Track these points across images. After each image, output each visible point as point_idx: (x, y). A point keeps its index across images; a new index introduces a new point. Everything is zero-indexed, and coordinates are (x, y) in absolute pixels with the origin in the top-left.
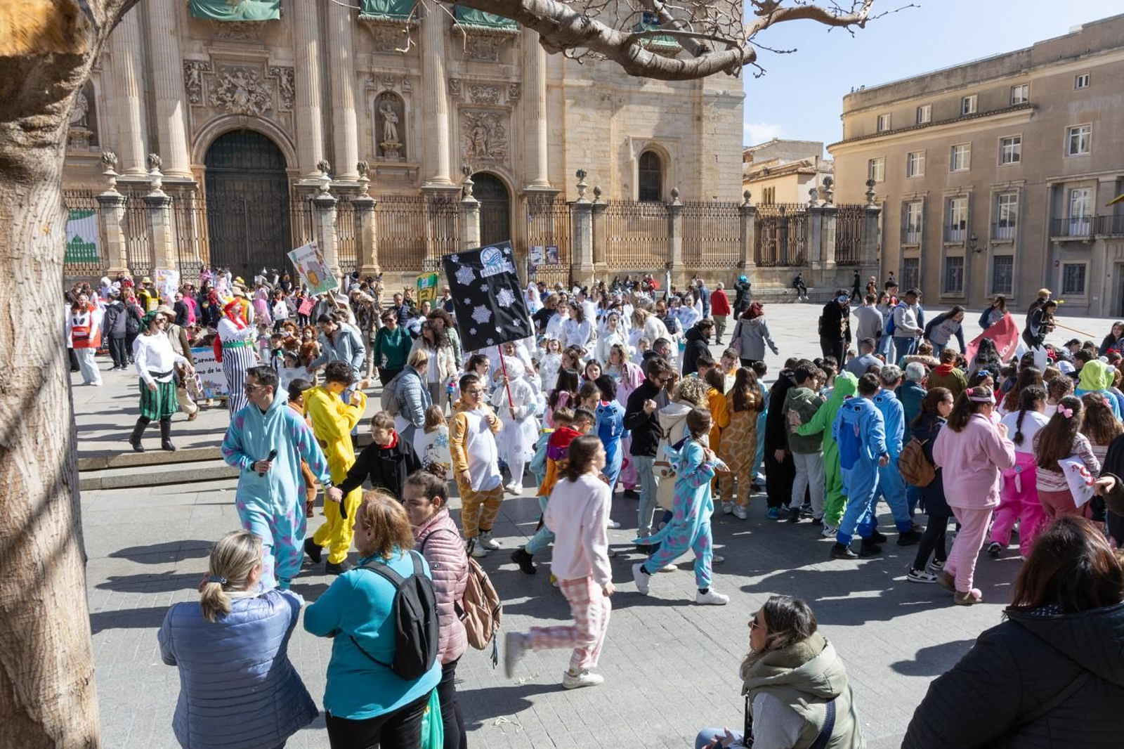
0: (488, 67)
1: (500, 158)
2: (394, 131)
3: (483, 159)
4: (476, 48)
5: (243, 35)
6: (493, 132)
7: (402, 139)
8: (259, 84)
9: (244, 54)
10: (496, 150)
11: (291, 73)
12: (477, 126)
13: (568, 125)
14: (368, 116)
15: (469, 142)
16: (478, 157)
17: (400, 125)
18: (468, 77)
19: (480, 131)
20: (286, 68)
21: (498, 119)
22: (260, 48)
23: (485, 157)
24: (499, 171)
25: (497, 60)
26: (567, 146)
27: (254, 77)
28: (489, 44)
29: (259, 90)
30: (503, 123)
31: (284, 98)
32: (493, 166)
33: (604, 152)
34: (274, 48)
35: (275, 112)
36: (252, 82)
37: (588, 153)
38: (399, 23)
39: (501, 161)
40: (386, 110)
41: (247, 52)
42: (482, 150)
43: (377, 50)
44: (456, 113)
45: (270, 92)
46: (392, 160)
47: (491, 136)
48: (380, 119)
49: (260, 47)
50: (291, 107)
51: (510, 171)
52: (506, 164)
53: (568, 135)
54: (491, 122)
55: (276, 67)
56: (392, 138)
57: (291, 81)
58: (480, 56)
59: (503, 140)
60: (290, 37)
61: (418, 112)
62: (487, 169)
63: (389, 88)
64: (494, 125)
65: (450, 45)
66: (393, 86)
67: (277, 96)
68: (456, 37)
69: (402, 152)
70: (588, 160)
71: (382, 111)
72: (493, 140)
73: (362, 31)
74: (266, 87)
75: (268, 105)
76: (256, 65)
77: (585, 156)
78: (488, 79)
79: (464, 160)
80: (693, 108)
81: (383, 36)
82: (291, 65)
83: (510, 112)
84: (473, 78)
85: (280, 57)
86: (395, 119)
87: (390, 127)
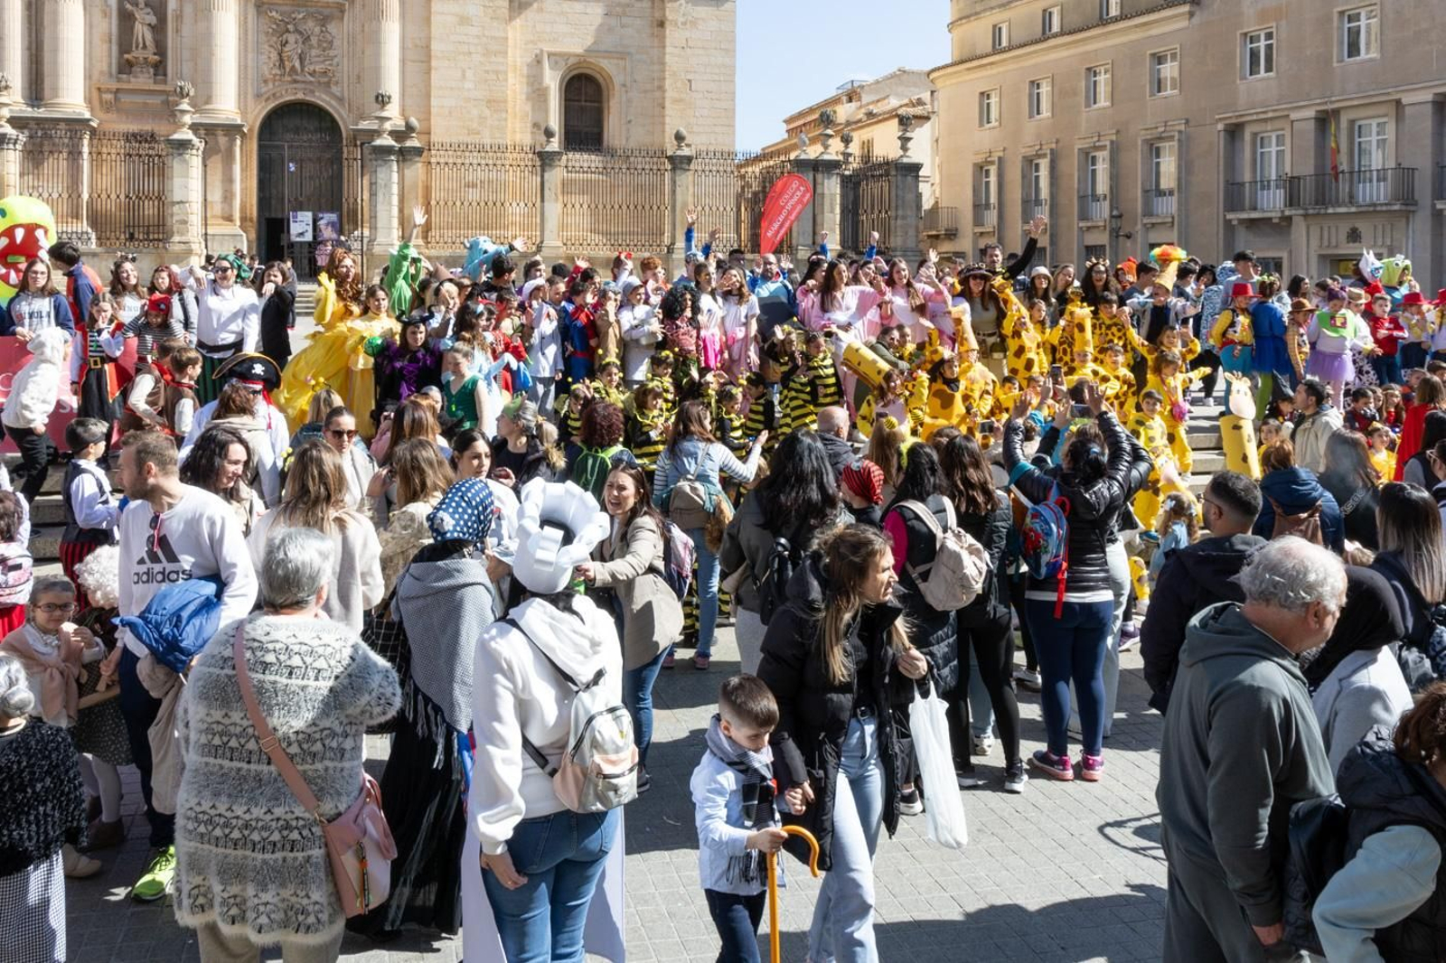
1: (326, 80)
2: (149, 36)
3: (295, 81)
6: (314, 41)
7: (161, 49)
10: (318, 68)
12: (288, 31)
13: (436, 30)
14: (105, 14)
15: (274, 56)
16: (287, 78)
17: (159, 29)
19: (292, 38)
21: (324, 21)
23: (299, 78)
24: (321, 99)
26: (434, 63)
30: (332, 27)
32: (312, 92)
33: (497, 72)
37: (469, 74)
39: (328, 84)
40: (137, 5)
42: (294, 68)
44: (252, 11)
46: (143, 80)
47: (311, 47)
48: (126, 19)
51: (340, 100)
52: (334, 89)
53: (435, 46)
54: (311, 26)
56: (145, 47)
59: (332, 53)
61: (188, 9)
62: (300, 96)
64: (317, 30)
69: (159, 68)
70: (468, 85)
71: (128, 6)
72: (314, 52)
77: (464, 76)
79: (266, 82)
80: (653, 8)
83: (343, 12)
86: (152, 19)
87: (142, 31)
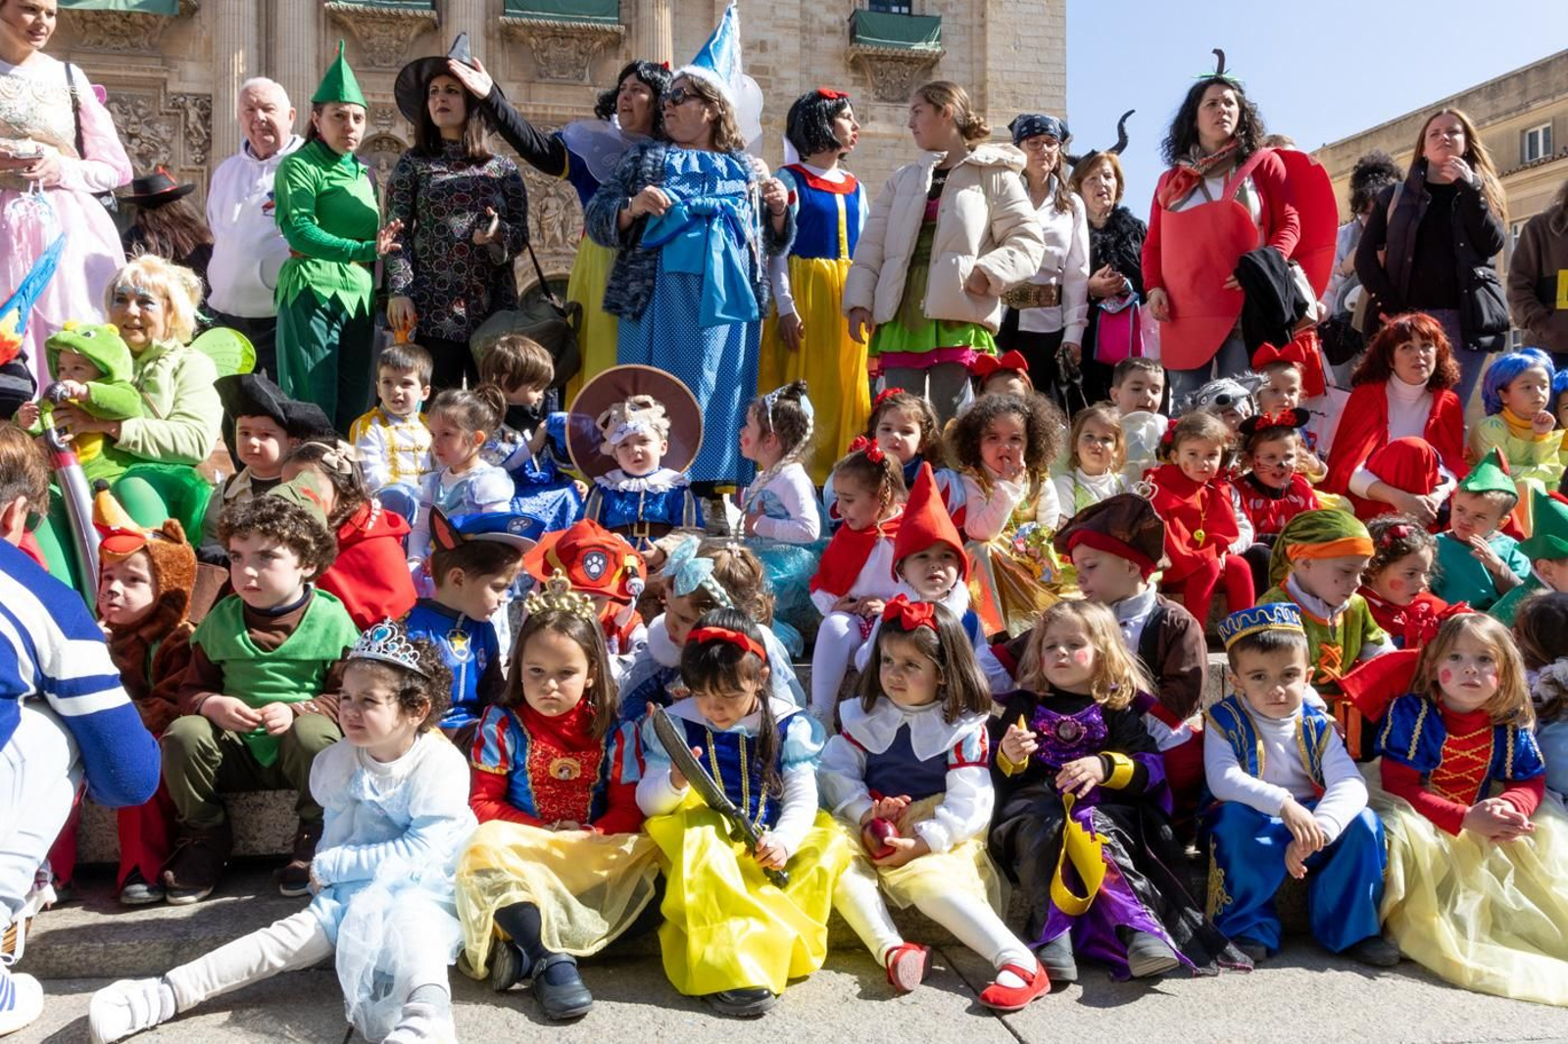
0: (567, 92)
3: (557, 254)
4: (547, 60)
5: (126, 42)
8: (149, 124)
9: (123, 73)
11: (206, 107)
12: (548, 194)
16: (548, 250)
18: (531, 110)
19: (552, 203)
20: (197, 97)
22: (154, 63)
23: (560, 250)
25: (587, 80)
27: (141, 112)
28: (570, 51)
29: (146, 132)
31: (192, 147)
34: (179, 63)
35: (176, 170)
36: (134, 119)
38: (398, 16)
40: (377, 167)
41: (130, 68)
42: (554, 238)
43: (365, 65)
45: (168, 137)
47: (574, 213)
49: (154, 60)
50: (202, 162)
55: (182, 95)
57: (206, 117)
58: (554, 73)
60: (209, 44)
63: (384, 129)
65: (499, 56)
66: (392, 125)
67: (179, 144)
68: (510, 41)
73: (339, 32)
74: (162, 129)
75: (162, 157)
76: (148, 92)
78: (568, 113)
81: (374, 41)
82: (208, 90)
84: (540, 111)
85: (189, 78)
